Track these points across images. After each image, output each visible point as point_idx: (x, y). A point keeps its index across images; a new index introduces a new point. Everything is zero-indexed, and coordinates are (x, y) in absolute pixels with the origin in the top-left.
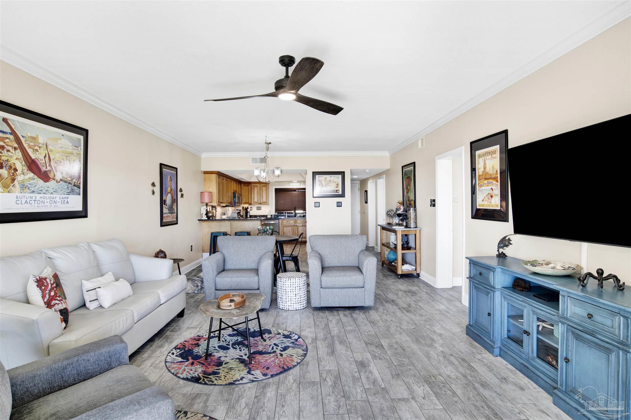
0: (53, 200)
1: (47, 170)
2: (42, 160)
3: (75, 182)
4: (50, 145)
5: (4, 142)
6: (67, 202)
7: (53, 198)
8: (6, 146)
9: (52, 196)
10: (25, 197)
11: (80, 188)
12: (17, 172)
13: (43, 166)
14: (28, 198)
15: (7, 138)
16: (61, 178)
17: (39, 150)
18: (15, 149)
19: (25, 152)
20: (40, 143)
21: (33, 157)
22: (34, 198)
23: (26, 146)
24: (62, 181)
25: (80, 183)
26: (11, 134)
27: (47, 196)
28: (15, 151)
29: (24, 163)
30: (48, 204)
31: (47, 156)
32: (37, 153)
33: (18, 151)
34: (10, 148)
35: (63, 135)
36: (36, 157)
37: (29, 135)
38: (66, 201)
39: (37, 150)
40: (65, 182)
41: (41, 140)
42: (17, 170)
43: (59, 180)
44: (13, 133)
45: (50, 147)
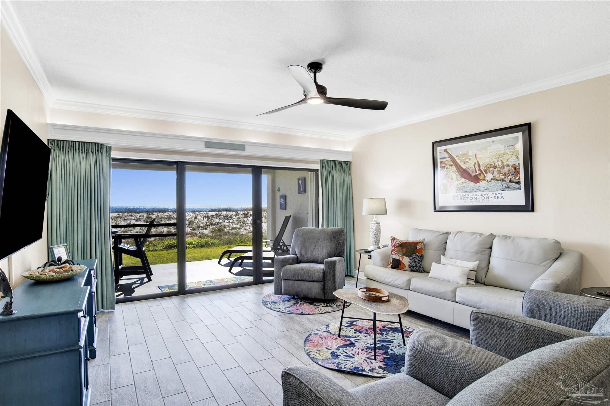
0: (485, 196)
1: (476, 174)
2: (472, 168)
3: (511, 179)
4: (479, 154)
5: (445, 164)
6: (502, 197)
7: (485, 195)
8: (446, 166)
9: (484, 193)
10: (460, 196)
11: (519, 183)
12: (453, 180)
13: (473, 172)
14: (462, 196)
15: (446, 161)
16: (492, 177)
17: (469, 162)
18: (451, 165)
19: (458, 166)
20: (470, 156)
21: (464, 167)
22: (467, 196)
23: (458, 162)
24: (494, 180)
25: (519, 179)
26: (449, 157)
27: (479, 193)
28: (451, 167)
29: (457, 173)
30: (481, 199)
31: (477, 163)
32: (468, 164)
33: (453, 166)
34: (448, 166)
35: (493, 142)
36: (467, 167)
37: (461, 153)
38: (500, 196)
39: (467, 162)
40: (498, 180)
41: (471, 154)
42: (453, 179)
43: (489, 179)
44: (450, 156)
45: (479, 156)
